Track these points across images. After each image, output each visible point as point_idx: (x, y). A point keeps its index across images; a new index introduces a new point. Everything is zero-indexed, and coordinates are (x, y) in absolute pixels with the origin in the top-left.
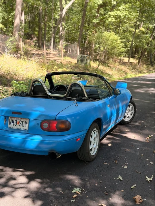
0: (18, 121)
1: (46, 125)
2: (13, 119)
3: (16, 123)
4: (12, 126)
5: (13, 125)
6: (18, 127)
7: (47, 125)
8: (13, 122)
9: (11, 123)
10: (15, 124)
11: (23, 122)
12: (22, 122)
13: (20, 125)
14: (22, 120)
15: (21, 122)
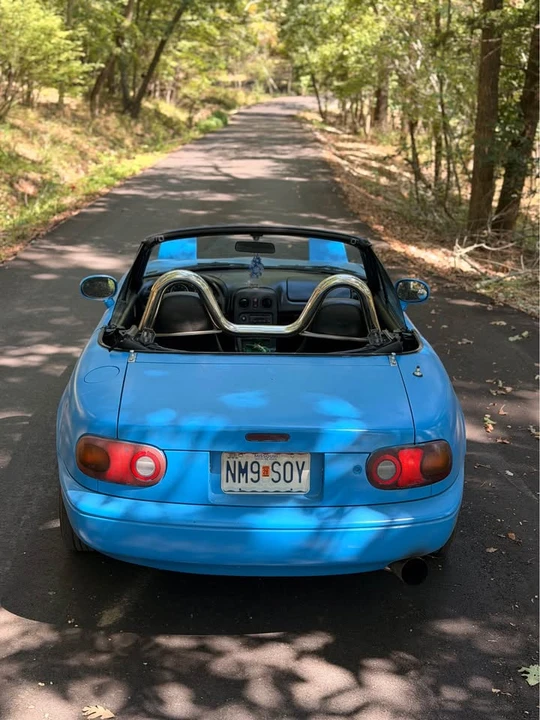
0: (263, 463)
1: (386, 470)
2: (243, 460)
3: (258, 472)
4: (242, 485)
5: (243, 479)
6: (266, 485)
7: (393, 466)
8: (243, 471)
9: (233, 476)
10: (255, 477)
11: (288, 467)
12: (282, 467)
13: (276, 477)
14: (283, 459)
15: (276, 467)
